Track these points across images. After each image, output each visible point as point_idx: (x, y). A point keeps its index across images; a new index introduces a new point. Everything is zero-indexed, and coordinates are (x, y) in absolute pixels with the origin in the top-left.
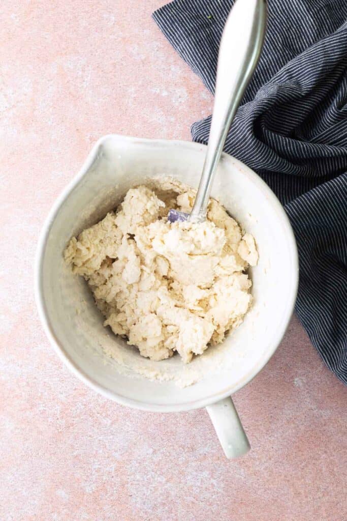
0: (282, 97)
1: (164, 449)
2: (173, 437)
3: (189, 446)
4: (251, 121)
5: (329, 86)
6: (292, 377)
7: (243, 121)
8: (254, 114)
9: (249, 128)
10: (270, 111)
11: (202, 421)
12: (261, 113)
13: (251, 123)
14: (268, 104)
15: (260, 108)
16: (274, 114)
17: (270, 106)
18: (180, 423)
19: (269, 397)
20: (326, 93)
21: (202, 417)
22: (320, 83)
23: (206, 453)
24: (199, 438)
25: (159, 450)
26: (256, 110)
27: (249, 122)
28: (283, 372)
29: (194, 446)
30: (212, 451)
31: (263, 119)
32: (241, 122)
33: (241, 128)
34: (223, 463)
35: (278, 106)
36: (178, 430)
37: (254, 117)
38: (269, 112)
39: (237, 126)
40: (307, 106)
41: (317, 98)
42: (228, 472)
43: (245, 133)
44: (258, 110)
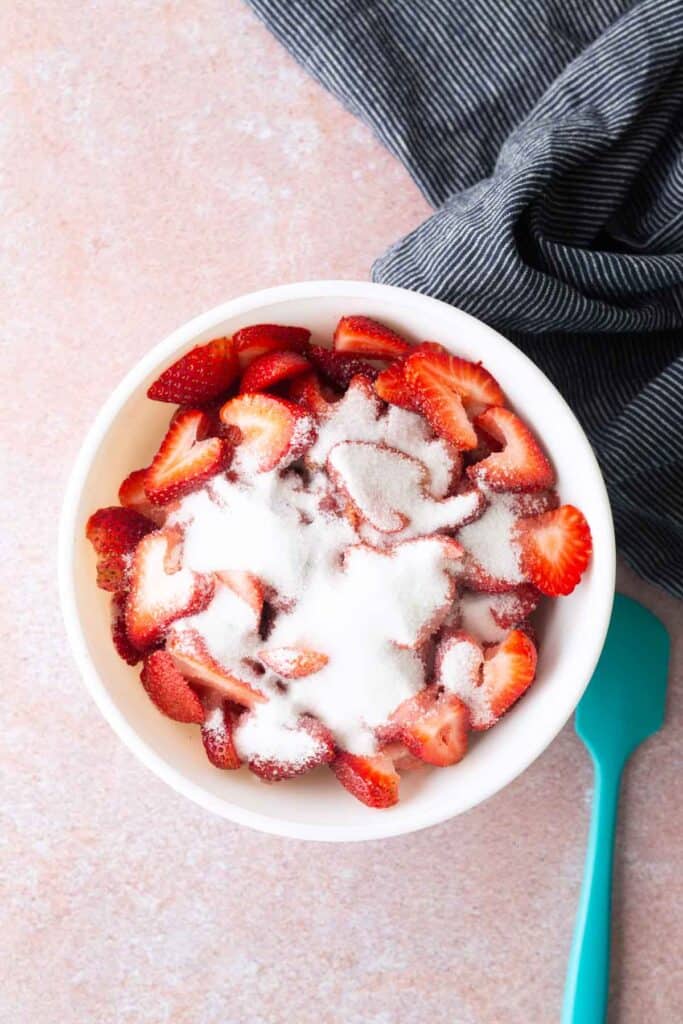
0: (567, 156)
1: (285, 962)
2: (305, 934)
3: (342, 955)
4: (507, 229)
5: (670, 111)
6: (579, 788)
7: (489, 233)
8: (511, 210)
9: (507, 245)
10: (545, 195)
11: (372, 896)
12: (527, 204)
13: (508, 232)
14: (539, 179)
15: (520, 193)
16: (556, 200)
17: (544, 184)
18: (319, 903)
19: (526, 835)
20: (663, 127)
21: (370, 887)
22: (648, 106)
23: (383, 971)
24: (365, 933)
25: (272, 966)
26: (513, 202)
27: (503, 233)
28: (558, 775)
29: (353, 954)
30: (397, 965)
31: (535, 216)
32: (483, 238)
33: (487, 251)
34: (422, 993)
35: (561, 179)
36: (315, 918)
37: (513, 217)
38: (543, 198)
39: (477, 249)
40: (626, 166)
41: (644, 144)
42: (436, 1012)
43: (498, 260)
44: (518, 200)
